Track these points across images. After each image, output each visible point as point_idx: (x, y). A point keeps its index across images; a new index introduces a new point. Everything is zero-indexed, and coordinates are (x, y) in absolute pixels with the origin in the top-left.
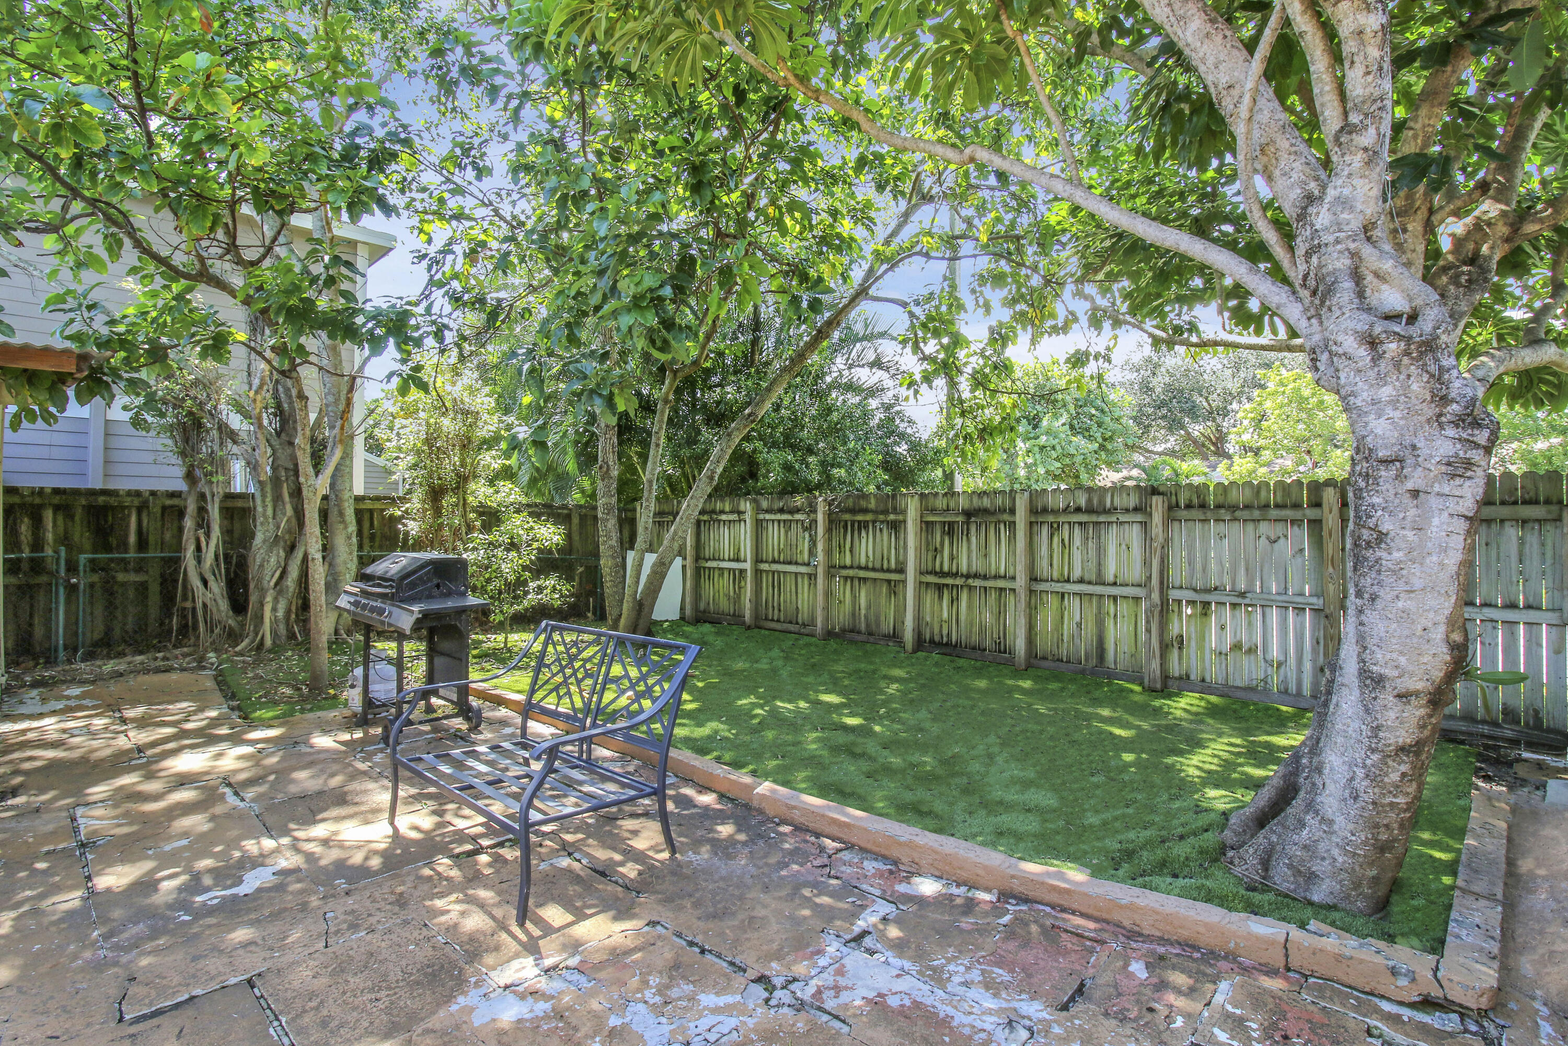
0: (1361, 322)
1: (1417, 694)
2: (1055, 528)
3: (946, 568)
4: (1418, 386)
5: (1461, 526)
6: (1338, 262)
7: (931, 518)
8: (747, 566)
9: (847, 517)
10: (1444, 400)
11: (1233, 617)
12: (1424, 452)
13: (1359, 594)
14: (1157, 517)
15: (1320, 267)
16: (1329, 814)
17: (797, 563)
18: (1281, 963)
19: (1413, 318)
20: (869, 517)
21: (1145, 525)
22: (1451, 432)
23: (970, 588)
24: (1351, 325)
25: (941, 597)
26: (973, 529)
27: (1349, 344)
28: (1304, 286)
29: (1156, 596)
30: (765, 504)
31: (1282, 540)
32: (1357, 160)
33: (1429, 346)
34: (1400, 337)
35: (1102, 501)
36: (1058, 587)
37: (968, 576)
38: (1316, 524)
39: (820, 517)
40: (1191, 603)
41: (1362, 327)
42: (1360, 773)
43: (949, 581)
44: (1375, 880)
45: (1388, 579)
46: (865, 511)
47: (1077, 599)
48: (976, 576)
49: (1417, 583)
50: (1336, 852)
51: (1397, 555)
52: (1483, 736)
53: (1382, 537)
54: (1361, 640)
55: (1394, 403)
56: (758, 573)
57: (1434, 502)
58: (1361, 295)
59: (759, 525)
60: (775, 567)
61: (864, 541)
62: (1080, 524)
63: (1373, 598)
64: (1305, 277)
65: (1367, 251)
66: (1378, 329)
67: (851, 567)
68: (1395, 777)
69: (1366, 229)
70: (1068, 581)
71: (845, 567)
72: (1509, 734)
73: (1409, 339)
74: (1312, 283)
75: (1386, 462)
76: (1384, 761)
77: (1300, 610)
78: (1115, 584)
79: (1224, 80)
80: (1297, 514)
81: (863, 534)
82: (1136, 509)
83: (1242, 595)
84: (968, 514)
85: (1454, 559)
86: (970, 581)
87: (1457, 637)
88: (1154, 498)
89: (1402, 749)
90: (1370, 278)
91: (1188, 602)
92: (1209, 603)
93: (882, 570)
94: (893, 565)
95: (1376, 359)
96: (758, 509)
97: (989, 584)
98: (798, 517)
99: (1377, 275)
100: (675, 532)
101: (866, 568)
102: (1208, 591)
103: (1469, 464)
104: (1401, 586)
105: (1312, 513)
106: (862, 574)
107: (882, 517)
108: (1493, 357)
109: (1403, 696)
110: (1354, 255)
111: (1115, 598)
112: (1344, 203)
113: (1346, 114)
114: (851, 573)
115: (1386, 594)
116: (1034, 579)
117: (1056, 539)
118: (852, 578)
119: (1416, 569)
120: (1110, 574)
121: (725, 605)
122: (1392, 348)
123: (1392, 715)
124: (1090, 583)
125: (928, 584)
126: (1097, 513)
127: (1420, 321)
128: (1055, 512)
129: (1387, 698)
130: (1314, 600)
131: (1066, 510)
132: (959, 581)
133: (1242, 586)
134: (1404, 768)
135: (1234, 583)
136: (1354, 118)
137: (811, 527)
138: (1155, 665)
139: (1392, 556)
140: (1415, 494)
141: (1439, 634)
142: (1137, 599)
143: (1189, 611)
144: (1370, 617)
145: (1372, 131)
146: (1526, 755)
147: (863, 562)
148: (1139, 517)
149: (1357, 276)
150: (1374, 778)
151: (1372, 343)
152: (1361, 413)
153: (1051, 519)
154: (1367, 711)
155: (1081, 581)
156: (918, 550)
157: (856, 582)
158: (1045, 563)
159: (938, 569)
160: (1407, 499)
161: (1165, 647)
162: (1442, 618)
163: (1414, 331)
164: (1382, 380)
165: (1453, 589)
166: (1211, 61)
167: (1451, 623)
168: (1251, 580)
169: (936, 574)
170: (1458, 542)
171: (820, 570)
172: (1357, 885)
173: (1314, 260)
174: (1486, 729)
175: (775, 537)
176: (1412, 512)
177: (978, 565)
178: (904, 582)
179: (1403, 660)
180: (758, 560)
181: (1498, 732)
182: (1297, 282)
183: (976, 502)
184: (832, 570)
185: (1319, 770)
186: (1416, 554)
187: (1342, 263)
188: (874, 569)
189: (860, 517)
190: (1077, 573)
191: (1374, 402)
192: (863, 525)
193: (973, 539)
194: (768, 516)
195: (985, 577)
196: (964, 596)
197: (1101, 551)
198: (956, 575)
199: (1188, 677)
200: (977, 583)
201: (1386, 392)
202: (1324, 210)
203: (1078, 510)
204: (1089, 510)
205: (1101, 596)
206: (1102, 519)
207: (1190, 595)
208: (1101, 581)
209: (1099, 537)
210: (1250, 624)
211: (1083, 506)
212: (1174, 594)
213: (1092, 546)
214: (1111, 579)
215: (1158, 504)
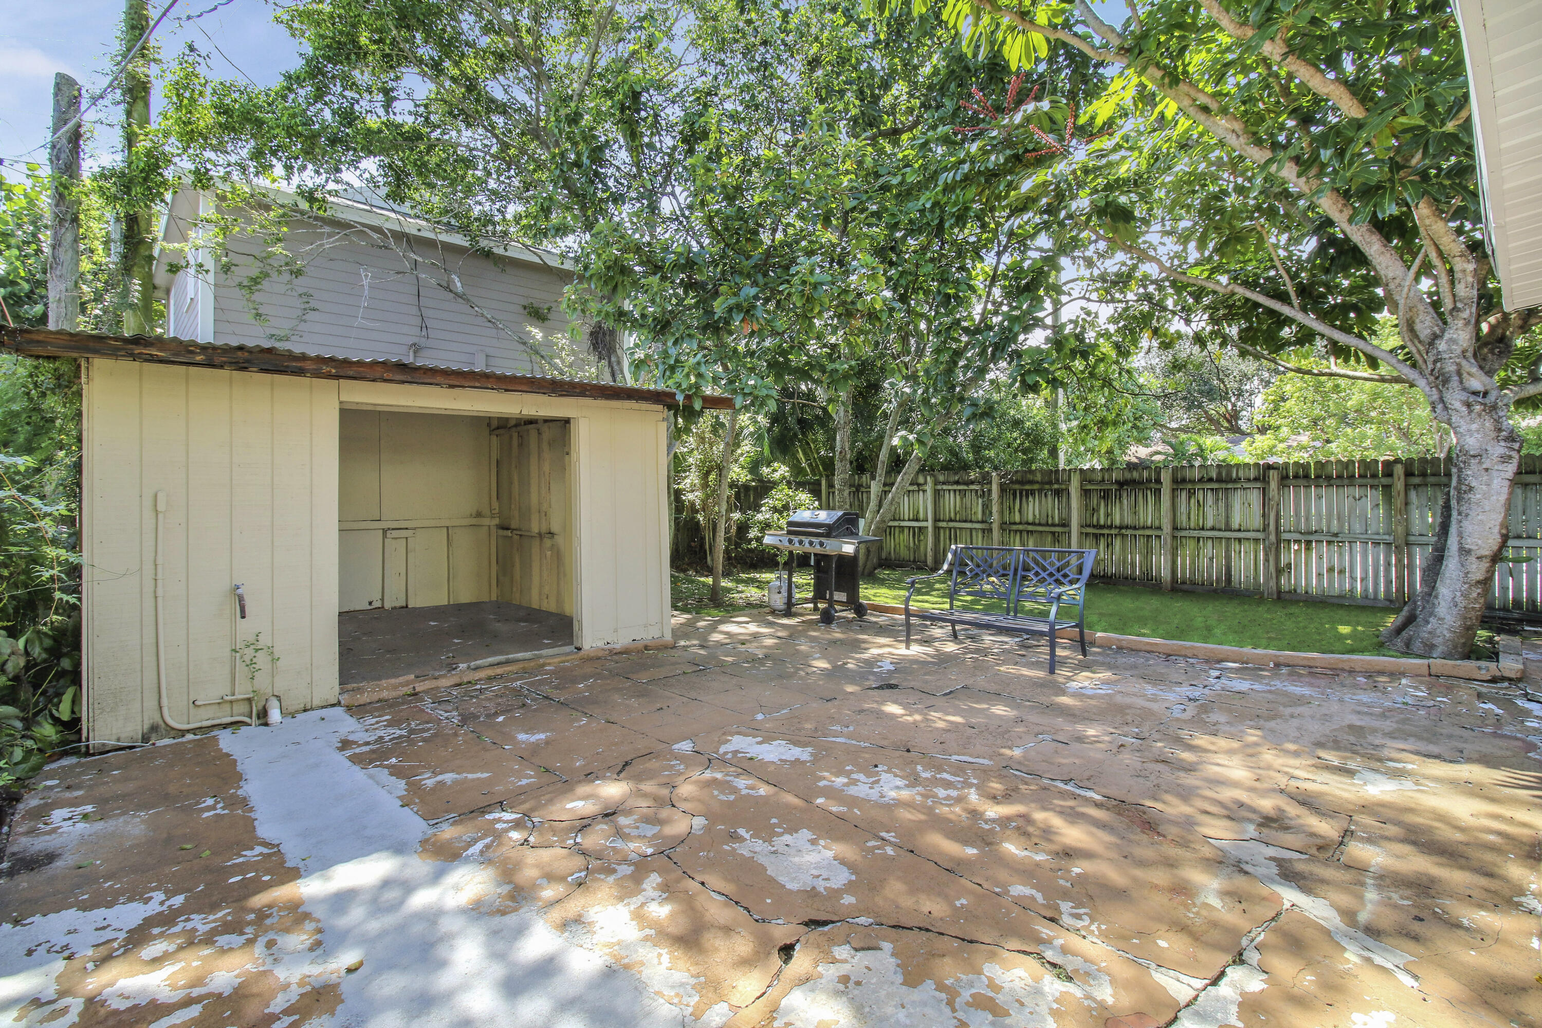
0: (1464, 396)
1: (1486, 557)
2: (1191, 493)
3: (1102, 522)
4: (1489, 424)
5: (1507, 483)
6: (1451, 368)
7: (1089, 487)
8: (929, 524)
9: (1017, 487)
10: (1500, 430)
11: (1328, 550)
12: (1491, 452)
13: (1460, 514)
14: (1273, 485)
15: (1441, 368)
16: (1442, 615)
17: (971, 521)
18: (1427, 673)
19: (1485, 394)
20: (1036, 487)
21: (1264, 491)
22: (1502, 444)
23: (1123, 535)
24: (1458, 397)
25: (1097, 544)
26: (1125, 495)
27: (1457, 405)
28: (1431, 374)
29: (1273, 537)
30: (941, 478)
31: (1364, 499)
32: (1460, 323)
33: (1494, 408)
34: (1482, 404)
35: (1229, 473)
36: (1196, 534)
37: (1121, 528)
38: (1387, 488)
39: (995, 488)
40: (1297, 541)
41: (1464, 398)
42: (1458, 594)
43: (1106, 531)
44: (1464, 644)
45: (1473, 506)
46: (1031, 482)
47: (1210, 542)
48: (1127, 527)
49: (1487, 508)
50: (1445, 632)
51: (1478, 496)
52: (1500, 618)
53: (1471, 489)
54: (1460, 535)
55: (1478, 431)
56: (937, 529)
57: (1495, 474)
58: (1461, 382)
59: (937, 494)
60: (951, 524)
61: (1031, 505)
62: (1212, 489)
63: (1467, 515)
64: (1433, 370)
65: (1464, 363)
66: (1471, 400)
67: (1020, 523)
68: (1475, 595)
69: (1463, 352)
70: (1203, 529)
71: (1015, 523)
72: (1516, 616)
73: (1485, 405)
74: (1436, 372)
75: (1474, 456)
76: (1470, 588)
77: (1376, 544)
78: (1239, 530)
79: (1391, 275)
80: (1376, 482)
81: (1030, 499)
82: (1256, 479)
83: (1336, 535)
84: (1121, 484)
85: (1503, 498)
86: (1123, 531)
87: (1504, 531)
88: (1271, 472)
89: (1478, 582)
90: (1465, 375)
91: (1295, 541)
92: (1311, 542)
93: (1047, 525)
94: (1057, 520)
95: (1470, 412)
96: (936, 483)
97: (1138, 533)
98: (972, 487)
99: (1469, 374)
100: (893, 499)
101: (1033, 524)
102: (1310, 533)
103: (1510, 457)
104: (1480, 510)
105: (1385, 481)
106: (1030, 528)
107: (1047, 487)
108: (1511, 390)
109: (1479, 558)
110: (1458, 364)
111: (1240, 540)
112: (1452, 341)
113: (1455, 302)
114: (1021, 527)
115: (1472, 514)
116: (1175, 528)
117: (1192, 501)
118: (1021, 532)
119: (1486, 502)
120: (1235, 522)
121: (904, 553)
122: (1478, 408)
123: (1474, 566)
124: (1220, 530)
125: (1087, 534)
126: (1226, 482)
127: (1489, 396)
128: (1192, 481)
129: (1472, 559)
130: (1387, 537)
131: (1201, 480)
132: (1113, 532)
133: (1335, 529)
134: (1479, 591)
135: (1329, 527)
136: (1459, 305)
137: (985, 495)
138: (1273, 583)
139: (1475, 497)
140: (1487, 470)
141: (1496, 530)
142: (1256, 540)
143: (1296, 547)
144: (1465, 523)
145: (1468, 312)
146: (1526, 628)
147: (1031, 519)
148: (1258, 485)
149: (1459, 373)
150: (1465, 596)
151: (1468, 405)
152: (1462, 435)
153: (1190, 486)
154: (1462, 566)
155: (1213, 529)
156: (1080, 509)
157: (1025, 534)
158: (1184, 518)
159: (1095, 522)
160: (1483, 472)
161: (1279, 571)
162: (1498, 523)
163: (1487, 401)
164: (1472, 421)
165: (1503, 510)
166: (1384, 265)
167: (1502, 525)
168: (1341, 525)
169: (1094, 526)
170: (1505, 490)
171: (995, 527)
172: (1455, 647)
173: (1438, 365)
174: (1501, 614)
175: (951, 502)
176: (1485, 478)
177: (1128, 520)
178: (1070, 533)
179: (1480, 542)
180: (936, 520)
181: (1509, 615)
182: (1427, 372)
183: (1128, 476)
184: (1004, 526)
185: (1436, 597)
186: (1486, 496)
187: (1453, 368)
188: (1040, 524)
189: (1027, 487)
190: (1210, 523)
191: (1469, 431)
192: (1032, 492)
193: (1125, 502)
194: (945, 487)
195: (1135, 528)
196: (1117, 543)
197: (1228, 507)
198: (1111, 527)
199: (1295, 590)
200: (1129, 532)
201: (1474, 427)
202: (1443, 343)
203: (1210, 480)
204: (1219, 480)
205: (1228, 539)
206: (1230, 486)
207: (1297, 536)
208: (1228, 529)
209: (1227, 498)
210: (1341, 555)
211: (1215, 477)
212: (1285, 536)
213: (1222, 504)
214: (1237, 527)
215: (1273, 475)
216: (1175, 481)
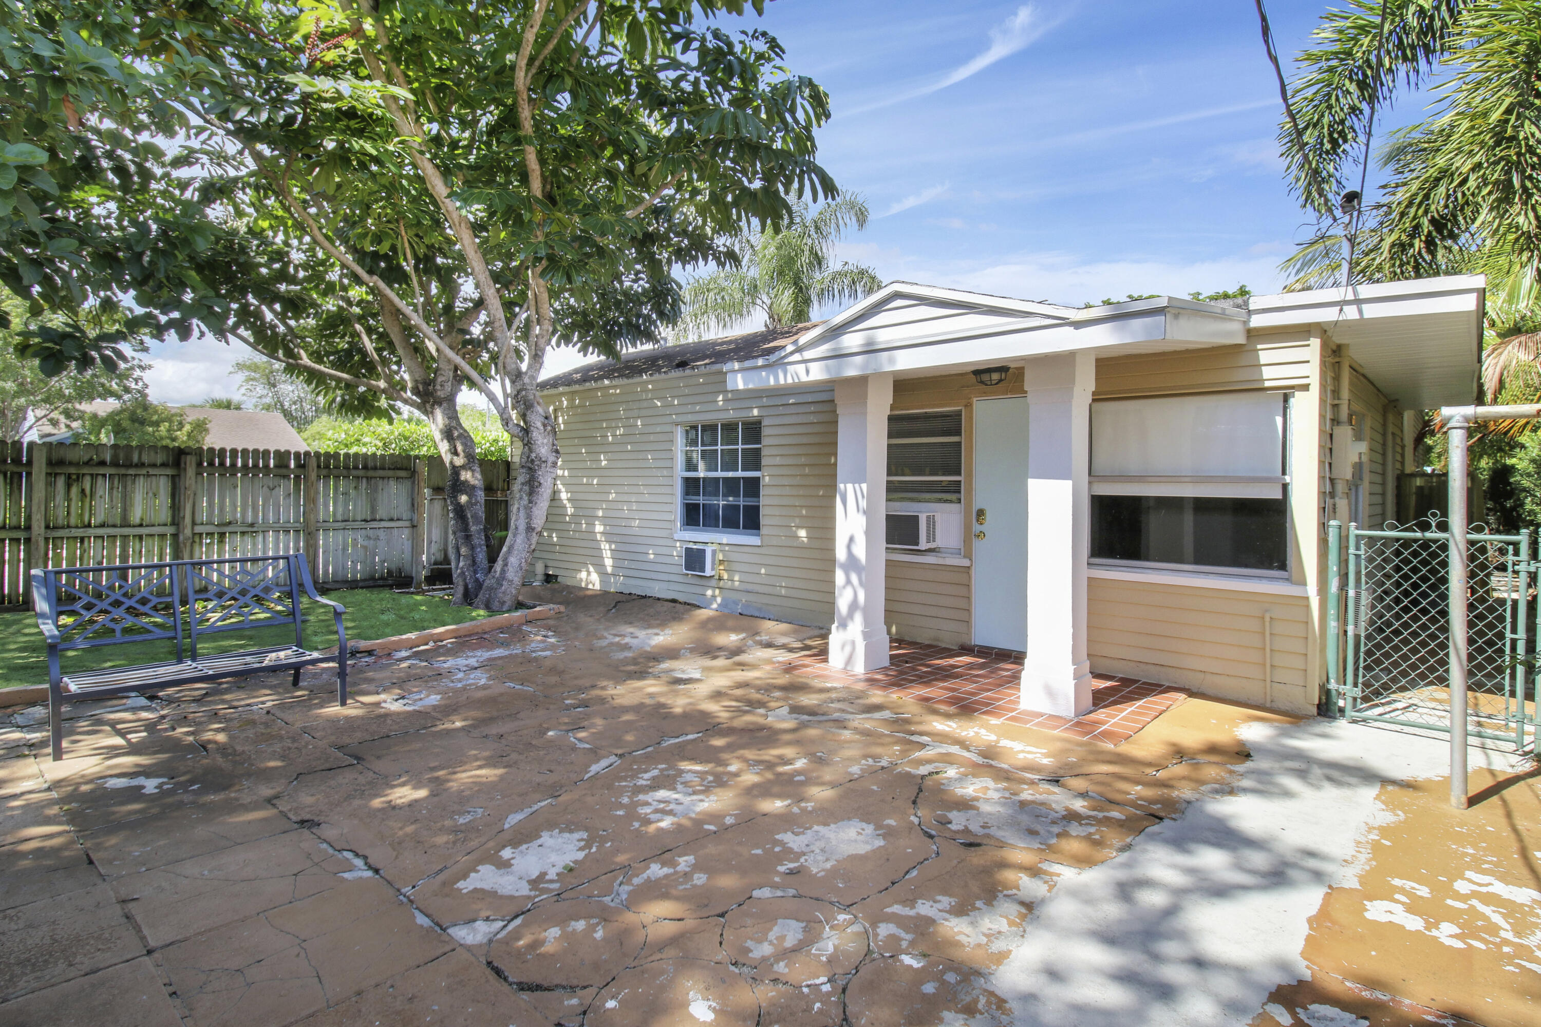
2: (73, 479)
11: (242, 541)
14: (189, 472)
21: (175, 479)
22: (553, 454)
29: (188, 531)
31: (277, 489)
35: (128, 457)
36: (77, 531)
38: (298, 478)
40: (210, 534)
47: (99, 542)
62: (104, 475)
70: (89, 526)
77: (287, 532)
78: (141, 525)
80: (289, 472)
82: (165, 464)
83: (252, 525)
88: (188, 457)
91: (207, 534)
92: (224, 534)
102: (224, 525)
105: (298, 471)
111: (140, 537)
116: (47, 527)
117: (74, 490)
120: (136, 516)
124: (114, 526)
126: (125, 467)
128: (75, 464)
131: (88, 464)
133: (249, 519)
135: (243, 517)
142: (162, 536)
143: (209, 540)
148: (169, 472)
153: (71, 471)
158: (62, 513)
166: (495, 307)
168: (255, 515)
190: (99, 518)
197: (126, 498)
202: (527, 378)
203: (102, 463)
204: (115, 464)
205: (125, 537)
206: (132, 471)
207: (210, 529)
208: (125, 524)
209: (125, 487)
210: (254, 545)
211: (108, 459)
212: (198, 529)
213: (117, 495)
214: (138, 521)
215: (190, 463)
216: (50, 463)
